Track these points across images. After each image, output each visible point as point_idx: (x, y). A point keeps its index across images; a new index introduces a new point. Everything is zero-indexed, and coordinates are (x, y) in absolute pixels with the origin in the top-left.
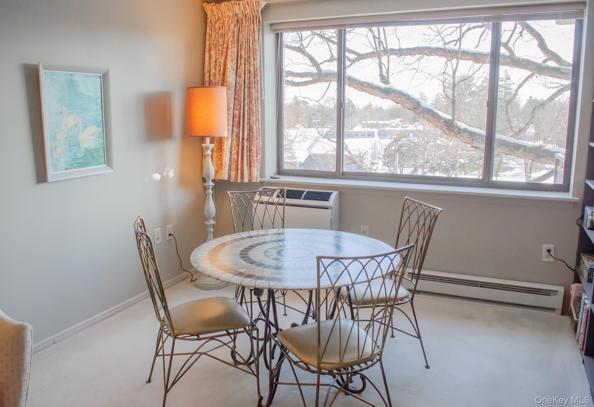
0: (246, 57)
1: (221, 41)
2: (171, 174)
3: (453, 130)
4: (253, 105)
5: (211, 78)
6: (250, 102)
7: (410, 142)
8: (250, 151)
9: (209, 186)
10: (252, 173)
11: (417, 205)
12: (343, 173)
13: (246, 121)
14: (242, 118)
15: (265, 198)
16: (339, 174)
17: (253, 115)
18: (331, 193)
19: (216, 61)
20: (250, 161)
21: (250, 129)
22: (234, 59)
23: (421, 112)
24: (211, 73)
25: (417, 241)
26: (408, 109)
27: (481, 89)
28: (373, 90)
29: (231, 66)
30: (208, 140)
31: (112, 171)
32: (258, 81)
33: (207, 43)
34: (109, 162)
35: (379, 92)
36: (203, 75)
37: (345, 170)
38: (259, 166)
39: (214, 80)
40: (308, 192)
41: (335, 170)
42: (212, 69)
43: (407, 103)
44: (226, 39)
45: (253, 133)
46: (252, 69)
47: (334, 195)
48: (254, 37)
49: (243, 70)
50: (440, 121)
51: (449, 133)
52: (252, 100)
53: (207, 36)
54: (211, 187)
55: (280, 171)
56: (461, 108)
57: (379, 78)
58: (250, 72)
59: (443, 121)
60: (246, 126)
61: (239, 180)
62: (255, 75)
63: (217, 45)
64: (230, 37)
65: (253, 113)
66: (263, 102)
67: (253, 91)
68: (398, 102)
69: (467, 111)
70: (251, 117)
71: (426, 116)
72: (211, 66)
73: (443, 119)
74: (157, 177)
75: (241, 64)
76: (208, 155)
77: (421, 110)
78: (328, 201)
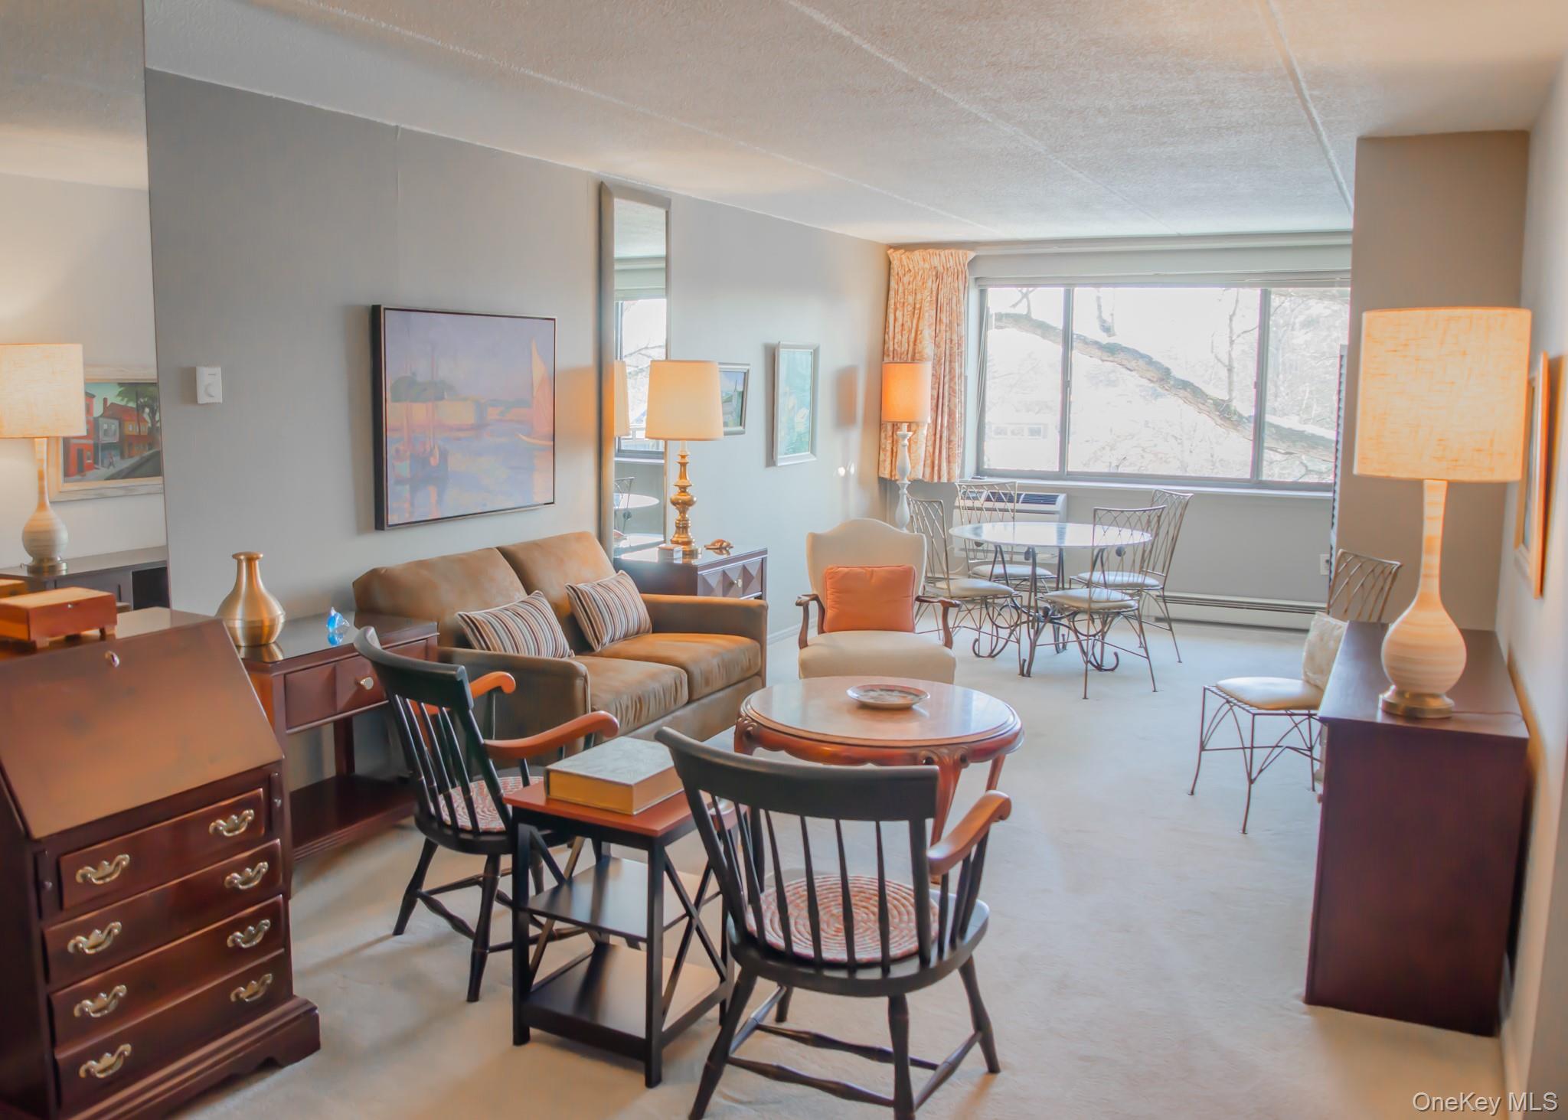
0: (948, 322)
1: (911, 299)
2: (852, 470)
3: (1229, 419)
4: (955, 383)
5: (896, 346)
6: (952, 379)
7: (1144, 450)
8: (949, 441)
9: (904, 484)
10: (951, 471)
11: (1168, 495)
12: (1069, 473)
13: (946, 403)
14: (940, 400)
15: (969, 503)
16: (1063, 476)
17: (955, 396)
18: (1057, 496)
19: (903, 325)
20: (949, 456)
21: (951, 414)
22: (932, 324)
23: (1174, 386)
24: (896, 341)
25: (1168, 532)
26: (1149, 380)
27: (1336, 311)
28: (1086, 346)
29: (927, 334)
30: (905, 426)
31: (815, 459)
32: (961, 353)
33: (892, 302)
34: (813, 450)
35: (1097, 351)
36: (884, 342)
37: (1069, 470)
38: (960, 462)
39: (899, 349)
40: (1026, 495)
41: (1057, 470)
42: (897, 335)
43: (1148, 371)
44: (919, 297)
45: (954, 419)
46: (955, 338)
47: (1061, 498)
48: (958, 297)
49: (942, 338)
50: (1206, 402)
51: (1223, 423)
52: (954, 377)
53: (892, 293)
54: (906, 486)
55: (980, 472)
56: (1281, 360)
57: (1097, 324)
58: (951, 341)
59: (1211, 401)
60: (946, 410)
61: (936, 480)
62: (959, 345)
63: (906, 304)
64: (926, 296)
65: (955, 393)
66: (966, 378)
67: (957, 365)
68: (1132, 369)
69: (1296, 369)
70: (953, 398)
71: (1182, 393)
72: (896, 331)
73: (1212, 399)
74: (842, 471)
75: (940, 331)
76: (904, 446)
77: (1172, 382)
78: (1054, 504)
